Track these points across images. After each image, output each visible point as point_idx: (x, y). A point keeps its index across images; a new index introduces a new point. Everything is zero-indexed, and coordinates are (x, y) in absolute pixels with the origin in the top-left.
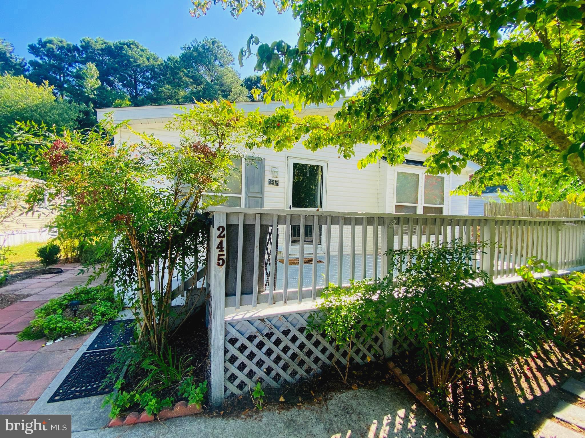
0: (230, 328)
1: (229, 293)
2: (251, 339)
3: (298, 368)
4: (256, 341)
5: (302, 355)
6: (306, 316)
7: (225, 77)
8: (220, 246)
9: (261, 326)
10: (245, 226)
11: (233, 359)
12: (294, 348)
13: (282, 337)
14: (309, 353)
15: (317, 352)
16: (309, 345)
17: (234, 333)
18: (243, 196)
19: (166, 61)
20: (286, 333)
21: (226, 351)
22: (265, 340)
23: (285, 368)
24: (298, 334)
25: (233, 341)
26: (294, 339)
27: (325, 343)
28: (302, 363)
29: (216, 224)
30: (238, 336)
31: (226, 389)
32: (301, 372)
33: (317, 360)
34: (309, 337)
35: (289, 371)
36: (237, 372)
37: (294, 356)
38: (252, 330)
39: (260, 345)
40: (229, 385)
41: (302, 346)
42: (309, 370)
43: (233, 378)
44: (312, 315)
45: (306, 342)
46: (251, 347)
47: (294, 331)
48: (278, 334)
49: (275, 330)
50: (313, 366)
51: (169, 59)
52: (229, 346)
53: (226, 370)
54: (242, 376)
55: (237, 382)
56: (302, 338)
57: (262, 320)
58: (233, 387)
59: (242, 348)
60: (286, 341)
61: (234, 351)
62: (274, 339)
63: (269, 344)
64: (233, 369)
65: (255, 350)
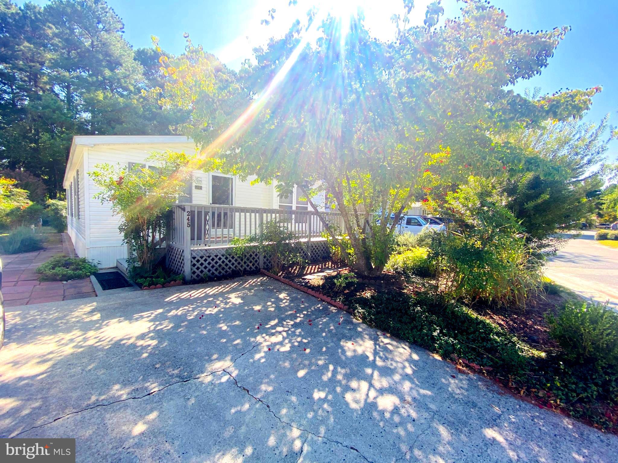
0: (193, 253)
1: (192, 239)
2: (202, 257)
3: (222, 271)
5: (223, 265)
6: (225, 250)
8: (188, 219)
9: (206, 253)
10: (198, 212)
11: (194, 265)
12: (220, 262)
13: (215, 258)
14: (227, 265)
15: (230, 265)
16: (227, 262)
17: (194, 254)
20: (216, 256)
21: (191, 262)
22: (207, 258)
23: (216, 270)
24: (222, 257)
25: (194, 258)
26: (220, 259)
27: (233, 261)
28: (223, 269)
29: (186, 211)
30: (196, 256)
31: (192, 277)
32: (223, 272)
33: (230, 268)
34: (226, 258)
35: (218, 271)
36: (196, 270)
37: (220, 266)
38: (202, 254)
39: (205, 260)
40: (192, 275)
41: (223, 262)
42: (226, 272)
43: (194, 273)
44: (227, 250)
45: (225, 260)
46: (202, 261)
47: (220, 256)
48: (213, 256)
49: (211, 255)
50: (228, 270)
52: (193, 260)
53: (191, 269)
54: (198, 272)
55: (196, 274)
56: (223, 258)
57: (206, 250)
58: (194, 276)
59: (198, 261)
60: (216, 259)
61: (194, 262)
62: (211, 258)
63: (209, 260)
64: (194, 269)
65: (203, 262)
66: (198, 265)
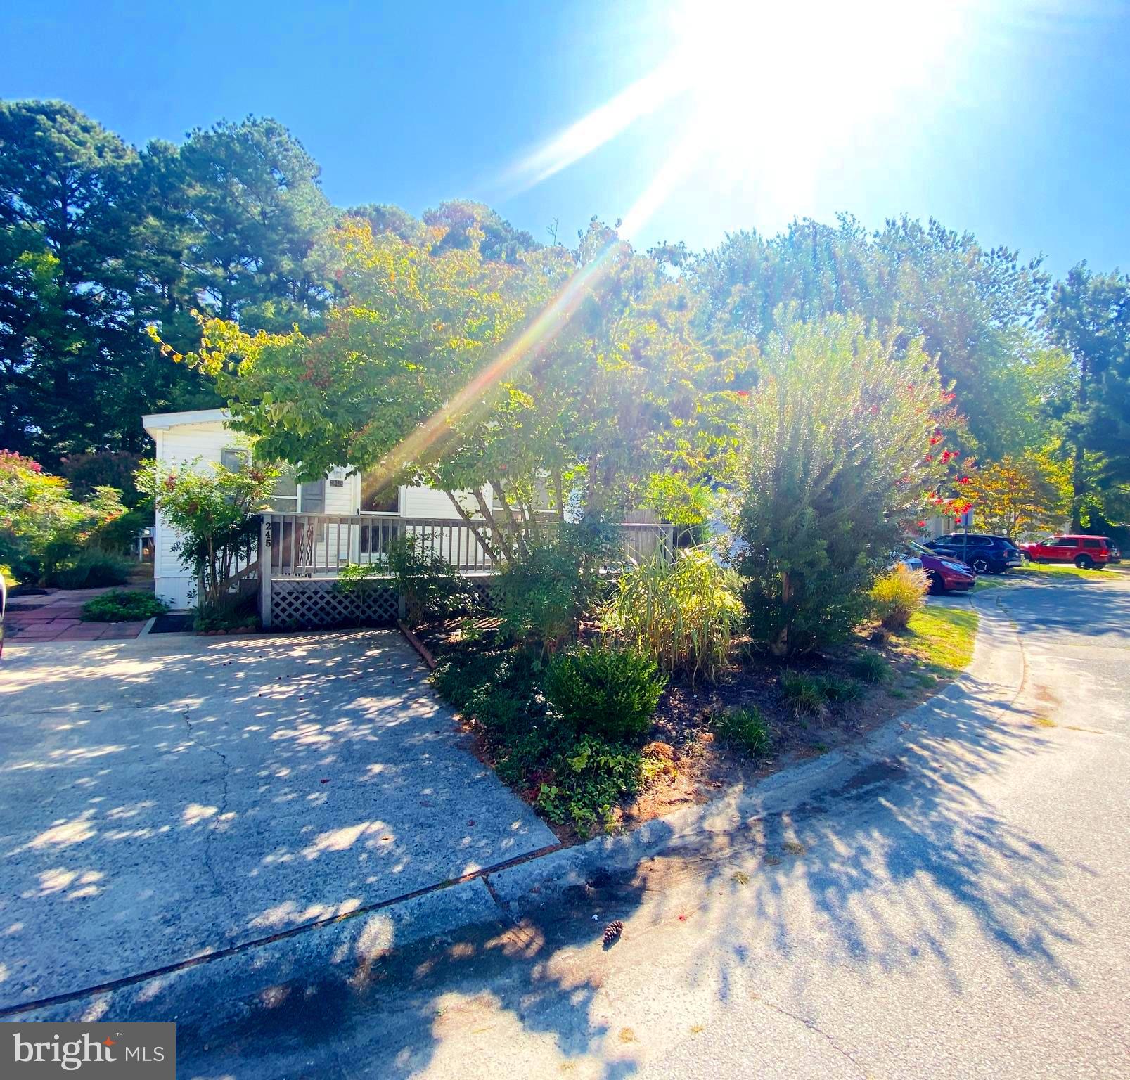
0: (275, 585)
1: (274, 566)
2: (290, 594)
3: (325, 617)
4: (294, 595)
5: (328, 608)
6: (332, 584)
7: (296, 214)
8: (268, 535)
9: (297, 586)
10: (285, 524)
11: (277, 605)
12: (322, 603)
13: (313, 595)
14: (334, 608)
15: (340, 608)
16: (334, 602)
17: (277, 588)
18: (299, 497)
19: (145, 152)
20: (316, 593)
21: (272, 599)
22: (300, 596)
23: (315, 614)
24: (325, 595)
25: (277, 594)
26: (322, 598)
27: (346, 602)
28: (328, 614)
29: (265, 522)
30: (280, 591)
31: (272, 622)
32: (327, 618)
33: (340, 613)
34: (334, 597)
35: (318, 617)
36: (280, 613)
37: (322, 609)
38: (290, 588)
39: (297, 599)
40: (275, 620)
41: (328, 603)
42: (334, 619)
43: (277, 616)
44: (335, 583)
45: (331, 600)
46: (290, 599)
47: (322, 593)
48: (309, 593)
49: (307, 590)
50: (337, 616)
51: (153, 149)
52: (274, 596)
53: (272, 611)
54: (283, 616)
55: (280, 619)
56: (328, 598)
57: (298, 582)
58: (277, 622)
59: (284, 599)
60: (316, 598)
61: (277, 599)
62: (306, 595)
63: (303, 598)
64: (278, 610)
65: (293, 601)
66: (284, 605)
